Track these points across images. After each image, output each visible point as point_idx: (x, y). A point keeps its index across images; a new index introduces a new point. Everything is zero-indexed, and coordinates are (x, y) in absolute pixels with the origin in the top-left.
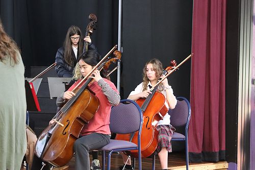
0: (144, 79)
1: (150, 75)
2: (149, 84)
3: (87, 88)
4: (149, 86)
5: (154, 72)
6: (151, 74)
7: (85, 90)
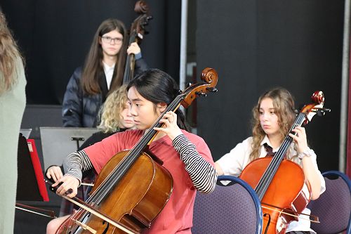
0: (254, 130)
1: (267, 123)
2: (266, 140)
3: (146, 150)
4: (265, 145)
5: (275, 118)
6: (269, 120)
7: (141, 154)
